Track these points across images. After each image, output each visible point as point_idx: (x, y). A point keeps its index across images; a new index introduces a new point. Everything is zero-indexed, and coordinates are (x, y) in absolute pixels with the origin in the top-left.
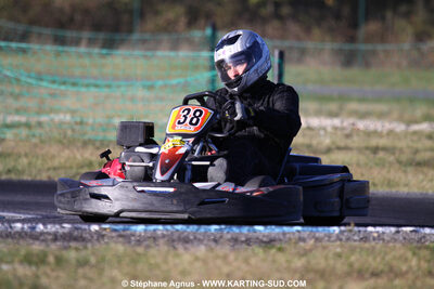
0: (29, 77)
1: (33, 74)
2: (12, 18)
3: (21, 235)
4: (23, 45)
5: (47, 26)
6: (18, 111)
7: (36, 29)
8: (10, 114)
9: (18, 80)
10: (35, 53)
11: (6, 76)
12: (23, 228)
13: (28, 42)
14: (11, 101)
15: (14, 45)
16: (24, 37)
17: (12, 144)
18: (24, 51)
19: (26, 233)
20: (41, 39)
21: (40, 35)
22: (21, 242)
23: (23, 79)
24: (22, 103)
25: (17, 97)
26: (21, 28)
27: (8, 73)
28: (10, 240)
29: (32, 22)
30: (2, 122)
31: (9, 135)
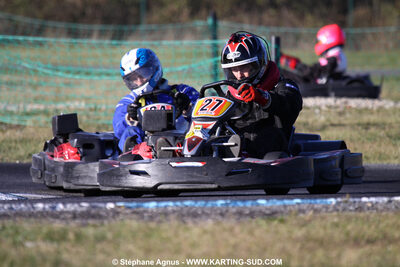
0: (47, 68)
1: (49, 66)
2: (28, 14)
3: (43, 214)
4: (40, 39)
5: (60, 20)
6: (36, 100)
7: (51, 24)
8: (30, 102)
9: (35, 71)
10: (50, 46)
11: (25, 68)
12: (44, 208)
13: (44, 36)
14: (29, 90)
15: (31, 39)
16: (40, 32)
17: (32, 130)
18: (40, 44)
19: (47, 213)
20: (56, 32)
21: (55, 28)
22: (44, 221)
23: (40, 69)
24: (40, 92)
25: (35, 87)
26: (37, 23)
27: (27, 65)
28: (32, 220)
29: (47, 17)
30: (21, 110)
31: (29, 122)
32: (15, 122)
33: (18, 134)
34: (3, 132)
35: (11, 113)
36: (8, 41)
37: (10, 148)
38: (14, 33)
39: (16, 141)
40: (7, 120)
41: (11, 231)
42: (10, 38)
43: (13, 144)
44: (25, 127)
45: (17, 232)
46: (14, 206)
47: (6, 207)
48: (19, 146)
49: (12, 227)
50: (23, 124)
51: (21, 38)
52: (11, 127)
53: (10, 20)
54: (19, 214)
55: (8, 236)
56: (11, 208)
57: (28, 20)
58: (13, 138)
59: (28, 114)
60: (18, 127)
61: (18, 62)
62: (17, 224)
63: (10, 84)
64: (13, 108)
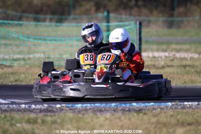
0: (24, 37)
1: (26, 36)
2: (14, 10)
3: (25, 110)
4: (21, 22)
5: (30, 13)
6: (19, 53)
7: (25, 15)
8: (15, 54)
9: (18, 38)
10: (26, 26)
12: (25, 107)
13: (22, 21)
14: (15, 48)
15: (16, 22)
16: (20, 19)
17: (17, 68)
18: (21, 25)
19: (27, 109)
20: (28, 19)
21: (27, 17)
22: (25, 113)
23: (21, 38)
24: (21, 49)
25: (18, 46)
26: (19, 14)
27: (14, 36)
28: (19, 113)
29: (24, 12)
30: (11, 58)
31: (15, 64)
32: (8, 64)
33: (10, 70)
34: (2, 69)
35: (6, 60)
36: (5, 23)
37: (6, 77)
38: (7, 20)
39: (9, 74)
40: (4, 63)
41: (9, 119)
42: (6, 22)
43: (8, 75)
44: (13, 66)
45: (12, 119)
46: (10, 106)
47: (6, 106)
48: (10, 76)
49: (10, 117)
50: (12, 65)
51: (11, 22)
52: (6, 66)
53: (5, 13)
54: (13, 110)
55: (8, 121)
56: (9, 107)
57: (14, 13)
58: (7, 72)
59: (15, 60)
60: (10, 66)
61: (10, 34)
62: (12, 115)
63: (6, 45)
64: (7, 57)
